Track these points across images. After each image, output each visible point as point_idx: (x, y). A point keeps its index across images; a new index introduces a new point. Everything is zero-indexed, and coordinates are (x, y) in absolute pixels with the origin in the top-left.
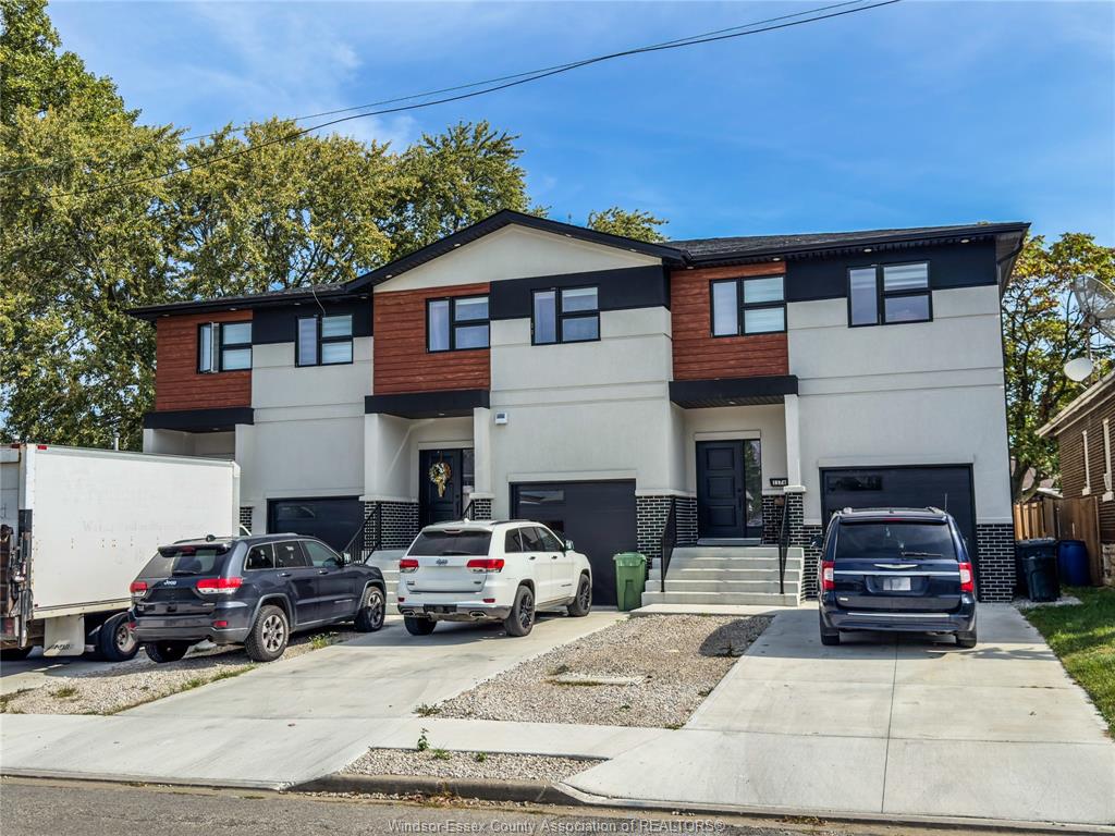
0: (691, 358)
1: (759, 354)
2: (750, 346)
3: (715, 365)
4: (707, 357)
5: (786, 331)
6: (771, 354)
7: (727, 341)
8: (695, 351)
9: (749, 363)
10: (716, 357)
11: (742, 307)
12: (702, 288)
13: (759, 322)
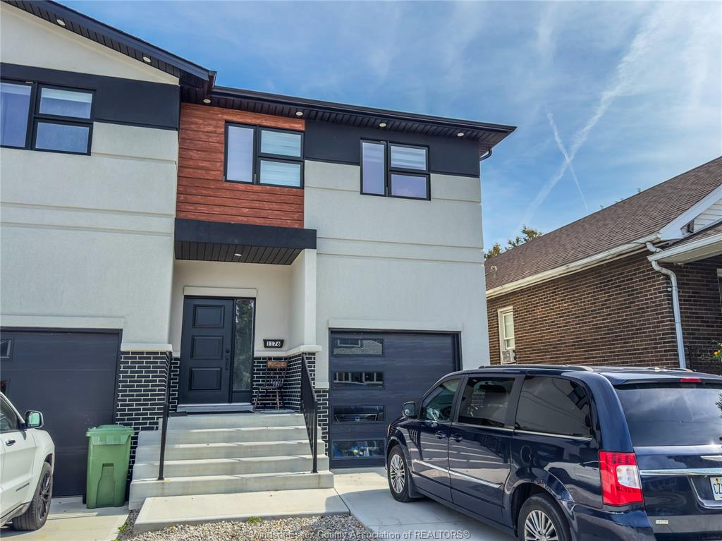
0: (199, 199)
1: (275, 206)
2: (266, 197)
3: (227, 210)
4: (218, 201)
5: (302, 187)
6: (286, 207)
7: (242, 187)
8: (205, 192)
9: (264, 213)
10: (228, 202)
11: (259, 156)
12: (216, 127)
13: (274, 174)
